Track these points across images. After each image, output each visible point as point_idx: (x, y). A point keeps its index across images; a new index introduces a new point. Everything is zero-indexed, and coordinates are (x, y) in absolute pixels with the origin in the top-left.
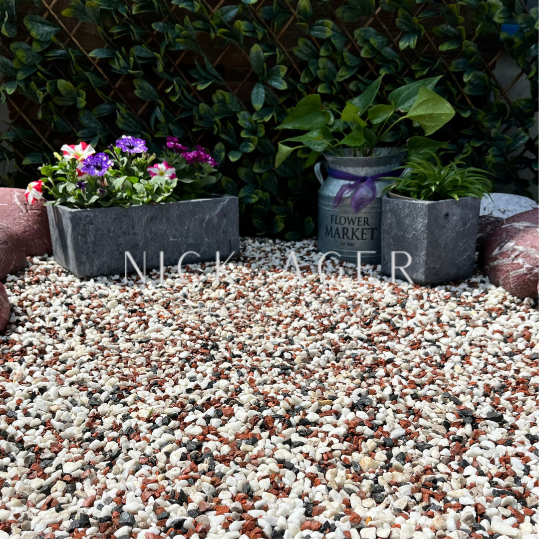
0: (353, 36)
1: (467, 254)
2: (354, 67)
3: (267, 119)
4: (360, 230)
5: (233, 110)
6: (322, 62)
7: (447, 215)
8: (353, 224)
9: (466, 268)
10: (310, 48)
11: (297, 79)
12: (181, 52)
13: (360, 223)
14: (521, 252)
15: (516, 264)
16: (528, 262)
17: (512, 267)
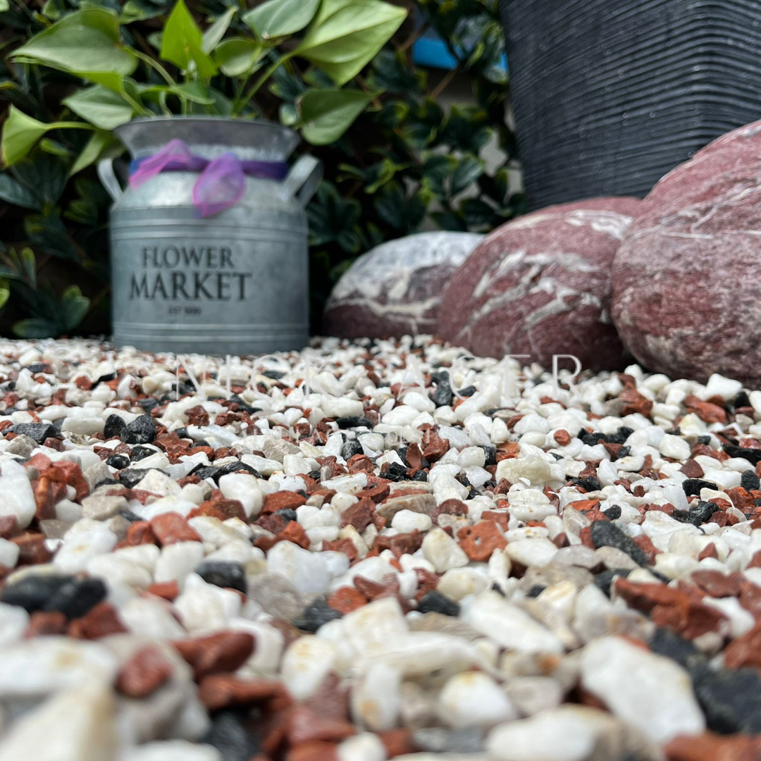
4: (214, 277)
8: (197, 261)
13: (213, 261)
14: (545, 266)
15: (536, 294)
16: (565, 283)
17: (530, 304)
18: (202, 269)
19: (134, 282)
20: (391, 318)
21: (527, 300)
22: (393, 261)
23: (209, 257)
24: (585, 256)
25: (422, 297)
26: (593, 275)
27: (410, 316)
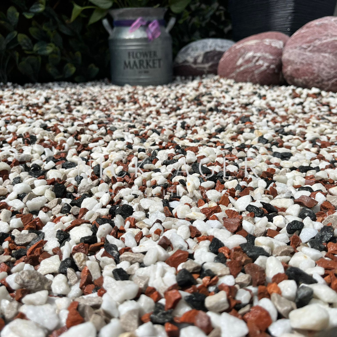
4: (152, 61)
8: (147, 56)
14: (259, 58)
15: (258, 65)
16: (267, 62)
18: (148, 58)
19: (125, 63)
20: (198, 69)
21: (255, 67)
22: (197, 50)
23: (151, 55)
24: (271, 54)
25: (207, 62)
26: (273, 59)
27: (204, 68)
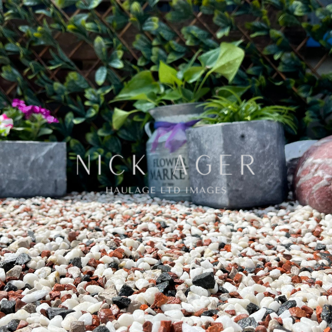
0: (180, 33)
1: (272, 177)
2: (181, 53)
3: (108, 91)
5: (82, 86)
6: (155, 50)
7: (243, 136)
9: (272, 192)
10: (145, 41)
11: (135, 62)
12: (42, 47)
14: (320, 165)
15: (316, 177)
16: (327, 172)
17: (314, 181)
21: (313, 180)
